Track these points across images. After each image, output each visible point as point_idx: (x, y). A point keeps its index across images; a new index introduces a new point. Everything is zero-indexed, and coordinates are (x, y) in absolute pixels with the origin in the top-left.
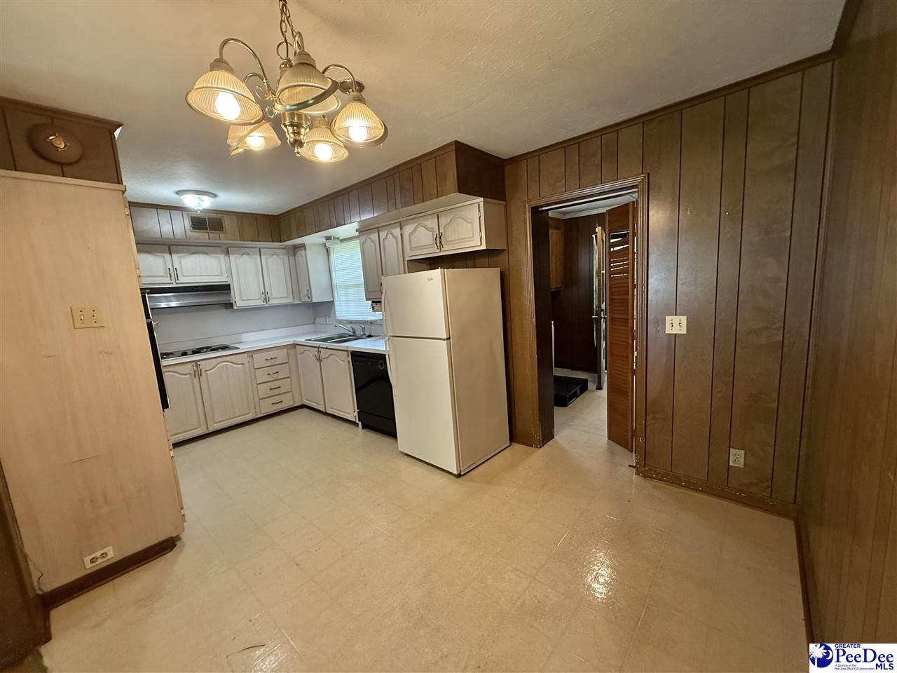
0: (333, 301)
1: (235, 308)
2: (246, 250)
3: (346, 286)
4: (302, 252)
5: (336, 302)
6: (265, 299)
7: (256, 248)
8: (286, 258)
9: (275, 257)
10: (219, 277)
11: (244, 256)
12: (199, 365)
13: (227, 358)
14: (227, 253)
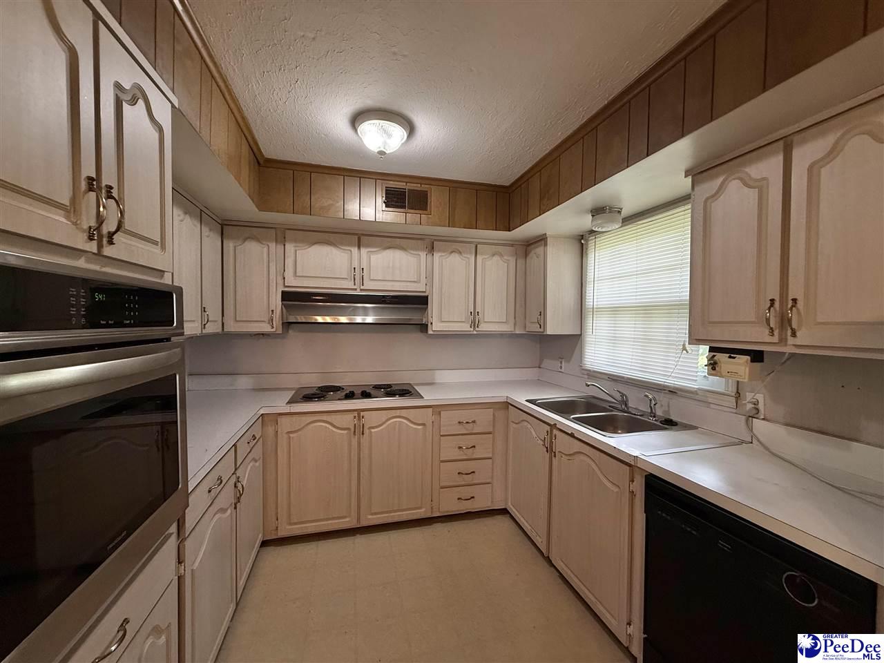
0: (581, 335)
1: (430, 332)
2: (455, 246)
4: (540, 250)
5: (589, 339)
6: (474, 322)
7: (471, 241)
8: (512, 260)
9: (496, 258)
11: (453, 254)
12: (363, 417)
13: (404, 413)
14: (431, 249)
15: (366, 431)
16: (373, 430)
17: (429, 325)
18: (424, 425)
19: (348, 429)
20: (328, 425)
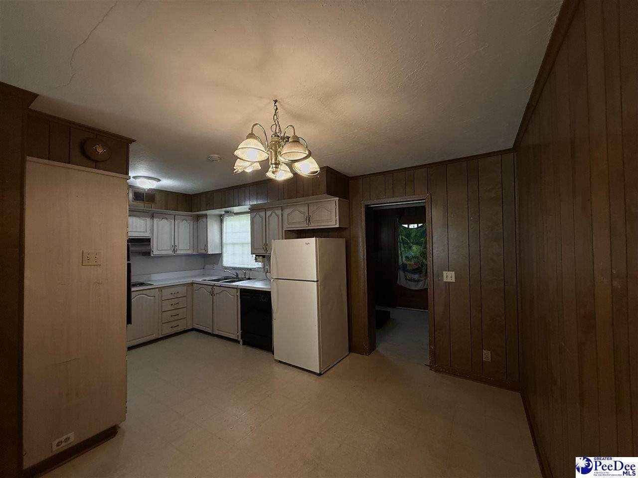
0: (222, 254)
1: (152, 255)
2: (164, 216)
3: (234, 244)
4: (204, 220)
5: (225, 255)
6: (174, 250)
7: (172, 215)
8: (191, 223)
9: (185, 221)
10: (144, 233)
11: (163, 219)
13: (144, 292)
14: (152, 217)
17: (152, 252)
18: (154, 296)
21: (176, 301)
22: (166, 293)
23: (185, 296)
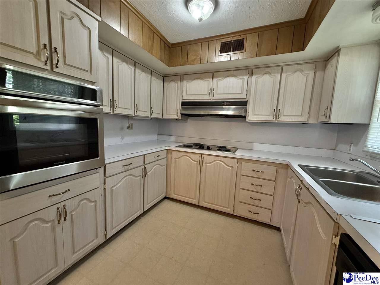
0: (368, 123)
1: (247, 121)
2: (269, 70)
6: (276, 116)
7: (278, 66)
8: (311, 73)
10: (240, 95)
11: (265, 75)
12: (203, 157)
13: (222, 159)
14: (251, 74)
15: (204, 164)
16: (207, 164)
17: (247, 116)
18: (232, 167)
19: (197, 161)
20: (189, 158)
21: (260, 182)
22: (246, 168)
23: (274, 181)
